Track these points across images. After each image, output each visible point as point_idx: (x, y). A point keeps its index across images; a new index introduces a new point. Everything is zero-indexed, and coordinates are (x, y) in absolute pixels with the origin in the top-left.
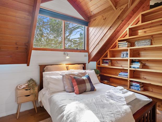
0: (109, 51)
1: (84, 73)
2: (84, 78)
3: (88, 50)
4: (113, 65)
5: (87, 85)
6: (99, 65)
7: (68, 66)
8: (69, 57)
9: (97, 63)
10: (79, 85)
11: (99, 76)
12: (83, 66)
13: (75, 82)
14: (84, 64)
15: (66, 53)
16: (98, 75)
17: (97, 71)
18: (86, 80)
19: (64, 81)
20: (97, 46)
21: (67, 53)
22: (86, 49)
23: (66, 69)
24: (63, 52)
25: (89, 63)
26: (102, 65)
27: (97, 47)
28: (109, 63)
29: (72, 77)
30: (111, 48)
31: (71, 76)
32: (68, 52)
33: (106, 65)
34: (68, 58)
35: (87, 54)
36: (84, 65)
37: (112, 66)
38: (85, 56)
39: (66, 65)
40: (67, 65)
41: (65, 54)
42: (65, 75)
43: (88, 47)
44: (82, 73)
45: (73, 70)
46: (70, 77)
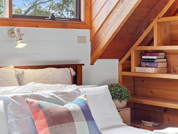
0: (159, 24)
1: (72, 92)
2: (71, 106)
3: (91, 22)
4: (172, 70)
5: (76, 126)
6: (129, 69)
7: (23, 73)
8: (25, 44)
9: (123, 64)
10: (53, 127)
11: (127, 106)
12: (73, 73)
13: (41, 118)
14: (77, 68)
15: (15, 32)
16: (124, 103)
17: (119, 90)
18: (75, 111)
19: (9, 116)
20: (117, 7)
21: (18, 31)
22: (82, 19)
23: (17, 83)
24: (5, 29)
25: (92, 64)
26: (138, 69)
27: (118, 10)
28: (160, 65)
29: (32, 103)
30: (165, 15)
31: (29, 100)
32: (23, 29)
33: (150, 71)
34: (21, 45)
35: (86, 33)
36: (76, 70)
37: (169, 72)
38: (81, 40)
39: (17, 69)
40: (20, 71)
41: (13, 33)
42: (13, 98)
43: (88, 11)
44: (66, 93)
45: (38, 85)
46: (28, 102)
